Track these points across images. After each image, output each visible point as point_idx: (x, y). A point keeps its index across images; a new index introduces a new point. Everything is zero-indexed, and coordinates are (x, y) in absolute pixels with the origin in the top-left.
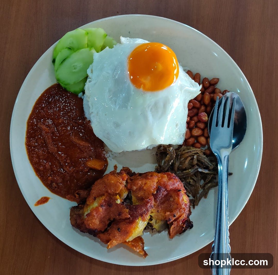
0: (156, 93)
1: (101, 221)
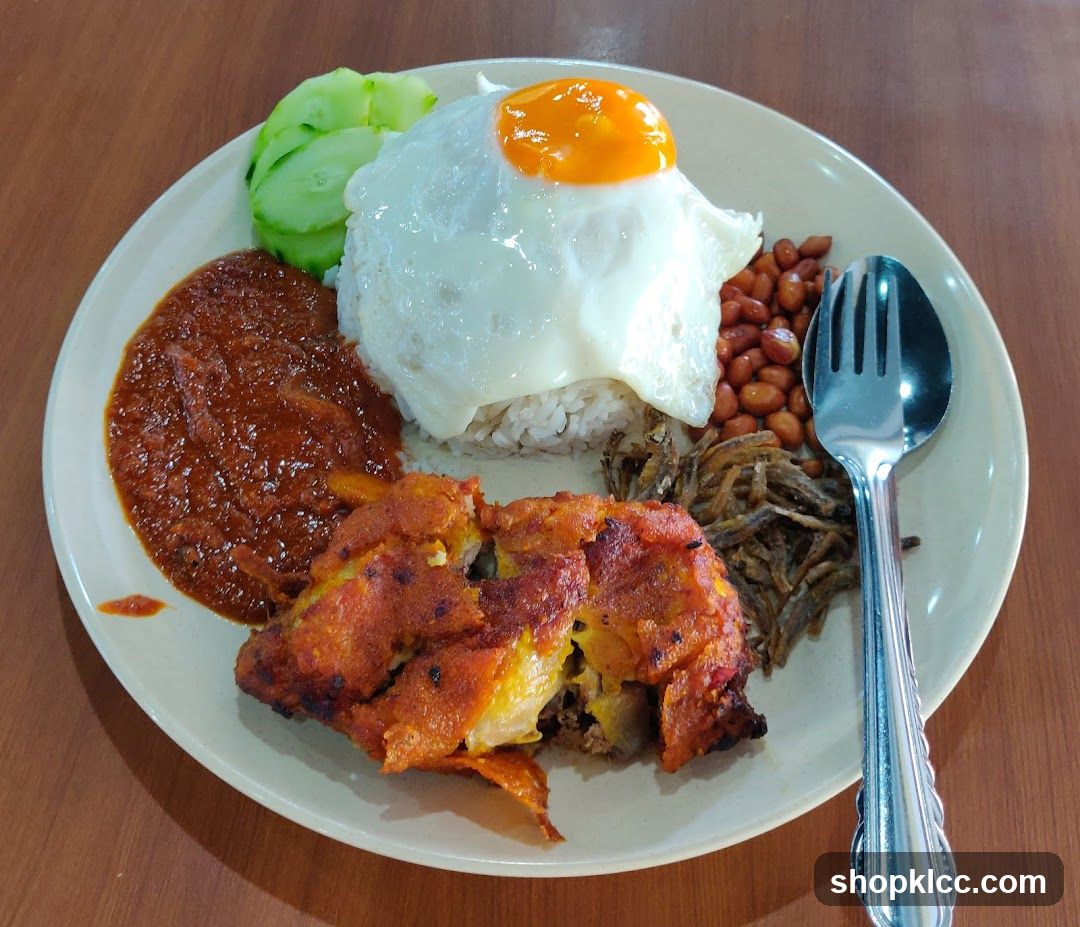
0: (592, 191)
1: (361, 642)
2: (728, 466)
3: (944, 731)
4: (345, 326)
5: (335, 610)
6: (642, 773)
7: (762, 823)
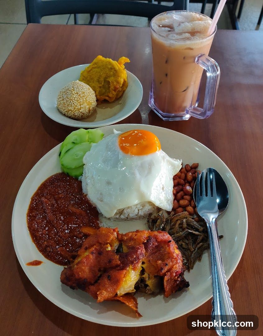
0: (141, 157)
1: (91, 270)
2: (177, 220)
3: (232, 283)
4: (84, 191)
5: (84, 263)
6: (160, 298)
7: (189, 309)
